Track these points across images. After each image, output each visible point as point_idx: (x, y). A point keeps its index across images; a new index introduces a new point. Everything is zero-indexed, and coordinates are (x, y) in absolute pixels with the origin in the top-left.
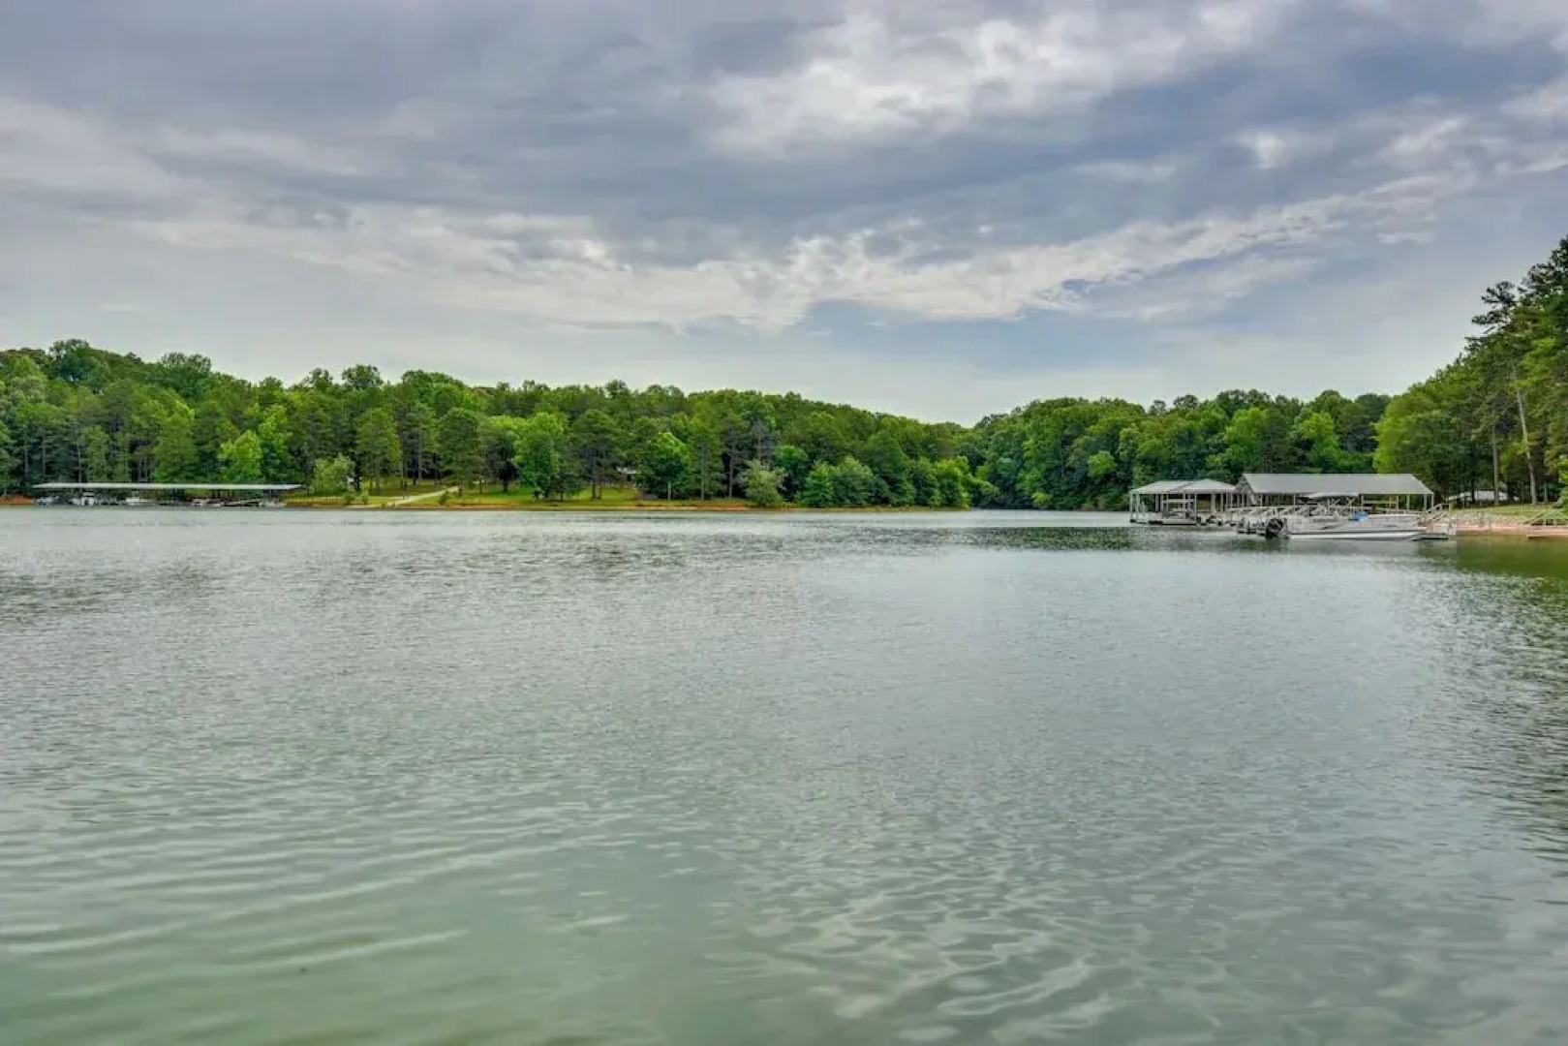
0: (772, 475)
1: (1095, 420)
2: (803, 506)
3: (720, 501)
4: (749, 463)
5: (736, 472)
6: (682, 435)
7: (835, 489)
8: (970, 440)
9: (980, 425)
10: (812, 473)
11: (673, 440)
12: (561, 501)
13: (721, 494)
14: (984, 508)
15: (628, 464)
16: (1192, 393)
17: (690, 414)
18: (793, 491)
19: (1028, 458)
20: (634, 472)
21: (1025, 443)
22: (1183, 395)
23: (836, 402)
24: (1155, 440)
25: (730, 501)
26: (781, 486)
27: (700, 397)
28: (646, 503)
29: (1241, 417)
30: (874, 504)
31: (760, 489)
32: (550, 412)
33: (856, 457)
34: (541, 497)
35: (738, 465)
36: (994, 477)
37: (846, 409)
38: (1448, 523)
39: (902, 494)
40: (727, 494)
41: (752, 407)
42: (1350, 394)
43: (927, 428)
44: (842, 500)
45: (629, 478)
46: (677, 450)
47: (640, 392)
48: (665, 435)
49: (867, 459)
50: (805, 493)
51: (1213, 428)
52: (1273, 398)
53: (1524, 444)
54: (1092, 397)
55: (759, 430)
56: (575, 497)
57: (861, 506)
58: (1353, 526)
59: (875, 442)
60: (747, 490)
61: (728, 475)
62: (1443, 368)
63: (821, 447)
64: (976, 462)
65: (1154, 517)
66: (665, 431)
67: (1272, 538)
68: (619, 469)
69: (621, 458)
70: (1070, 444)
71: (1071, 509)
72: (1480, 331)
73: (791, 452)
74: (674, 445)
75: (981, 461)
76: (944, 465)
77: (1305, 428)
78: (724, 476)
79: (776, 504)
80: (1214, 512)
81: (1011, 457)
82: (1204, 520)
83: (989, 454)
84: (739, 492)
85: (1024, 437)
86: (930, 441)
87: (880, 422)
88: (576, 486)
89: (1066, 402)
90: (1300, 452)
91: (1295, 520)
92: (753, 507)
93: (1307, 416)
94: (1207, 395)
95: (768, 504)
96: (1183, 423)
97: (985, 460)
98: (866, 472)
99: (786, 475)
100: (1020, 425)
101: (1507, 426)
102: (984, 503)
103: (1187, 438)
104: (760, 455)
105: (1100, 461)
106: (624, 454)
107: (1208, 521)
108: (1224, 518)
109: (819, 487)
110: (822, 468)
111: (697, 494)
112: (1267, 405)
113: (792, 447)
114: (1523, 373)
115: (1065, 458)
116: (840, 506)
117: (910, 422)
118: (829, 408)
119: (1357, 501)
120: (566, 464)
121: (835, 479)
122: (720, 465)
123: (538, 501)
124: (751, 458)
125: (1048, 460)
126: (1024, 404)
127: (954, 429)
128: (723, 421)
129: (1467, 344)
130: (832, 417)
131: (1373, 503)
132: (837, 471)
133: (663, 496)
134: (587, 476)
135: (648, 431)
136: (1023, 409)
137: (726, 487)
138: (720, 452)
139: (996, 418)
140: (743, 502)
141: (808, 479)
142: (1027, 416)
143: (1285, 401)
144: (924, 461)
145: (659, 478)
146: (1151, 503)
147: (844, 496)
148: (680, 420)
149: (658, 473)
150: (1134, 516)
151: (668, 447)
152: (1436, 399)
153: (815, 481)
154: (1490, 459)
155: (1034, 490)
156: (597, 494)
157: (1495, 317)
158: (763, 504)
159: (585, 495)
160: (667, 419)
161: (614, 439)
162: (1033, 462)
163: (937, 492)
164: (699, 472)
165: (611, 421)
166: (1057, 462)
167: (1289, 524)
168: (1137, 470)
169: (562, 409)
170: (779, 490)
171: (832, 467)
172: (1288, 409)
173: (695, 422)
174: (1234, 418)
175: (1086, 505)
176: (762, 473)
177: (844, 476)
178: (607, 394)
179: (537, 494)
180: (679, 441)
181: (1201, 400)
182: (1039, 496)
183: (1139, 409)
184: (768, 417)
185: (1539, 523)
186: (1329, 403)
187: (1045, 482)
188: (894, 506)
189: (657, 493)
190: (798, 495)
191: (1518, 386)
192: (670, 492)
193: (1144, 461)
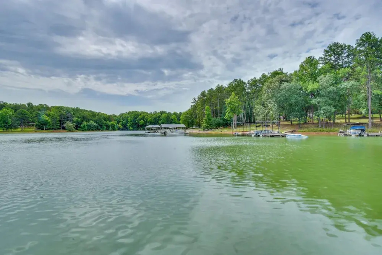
0: (72, 124)
1: (140, 115)
2: (80, 131)
3: (59, 130)
4: (66, 122)
5: (63, 124)
6: (48, 115)
7: (88, 128)
8: (117, 118)
9: (119, 115)
10: (82, 124)
11: (46, 117)
12: (12, 131)
13: (59, 129)
14: (120, 130)
15: (32, 122)
16: (156, 111)
17: (51, 111)
18: (78, 127)
19: (129, 121)
20: (34, 124)
21: (128, 119)
22: (155, 111)
23: (88, 110)
24: (150, 119)
25: (61, 130)
26: (74, 127)
27: (54, 107)
28: (37, 131)
29: (163, 115)
30: (97, 130)
31: (69, 127)
32: (8, 109)
33: (93, 121)
34: (5, 130)
35: (63, 122)
36: (122, 125)
37: (91, 111)
38: (189, 131)
39: (103, 128)
40: (61, 129)
41: (68, 110)
42: (178, 112)
43: (109, 116)
44: (89, 129)
45: (33, 125)
46: (47, 119)
47: (37, 105)
48: (43, 116)
49: (95, 121)
50: (81, 128)
51: (159, 117)
52: (168, 112)
53: (198, 120)
54: (140, 111)
55: (69, 115)
56: (16, 130)
57: (94, 130)
58: (176, 132)
59: (97, 118)
60: (66, 128)
61: (61, 125)
62: (188, 109)
63: (84, 119)
64: (118, 122)
65: (149, 131)
66: (43, 115)
67: (165, 134)
68: (30, 123)
69: (31, 121)
70: (136, 119)
71: (137, 130)
72: (192, 104)
73: (78, 120)
74: (46, 118)
75: (120, 122)
76: (112, 122)
77: (172, 117)
78: (60, 125)
79: (74, 131)
80: (158, 130)
81: (126, 121)
82: (156, 132)
83: (121, 120)
84: (64, 128)
85: (128, 117)
86: (109, 118)
87: (98, 114)
88: (16, 127)
89: (135, 112)
90: (171, 121)
91: (168, 131)
92: (67, 131)
93: (172, 115)
94: (158, 111)
95: (71, 131)
96: (155, 116)
97: (120, 121)
98: (95, 124)
99: (76, 124)
100: (127, 115)
101: (196, 118)
102: (120, 129)
103: (155, 118)
104: (69, 120)
105: (141, 122)
106: (31, 120)
107: (157, 132)
108: (159, 131)
109: (84, 127)
110: (85, 123)
111: (53, 129)
112: (167, 113)
113: (78, 119)
114: (197, 110)
115: (135, 122)
116: (89, 131)
117: (105, 114)
118: (86, 111)
119: (176, 128)
120: (13, 122)
121: (87, 125)
122: (59, 122)
123: (4, 131)
124: (67, 121)
125: (132, 122)
126: (128, 112)
127: (114, 115)
128: (59, 113)
129: (191, 106)
130: (87, 113)
131: (179, 128)
132: (89, 124)
133: (43, 129)
134: (20, 125)
135: (39, 114)
136: (127, 113)
137: (60, 127)
138: (59, 119)
139: (122, 114)
140: (65, 130)
141: (82, 125)
142: (128, 114)
143: (169, 113)
144: (108, 122)
145: (42, 125)
146: (148, 129)
147: (90, 129)
148: (48, 112)
149: (42, 124)
150: (146, 131)
151: (44, 118)
152: (188, 113)
153: (83, 126)
154: (194, 122)
155: (130, 127)
156: (23, 129)
157: (194, 102)
158: (70, 130)
159: (19, 130)
160: (44, 112)
161: (28, 116)
162: (129, 122)
163: (111, 128)
164: (53, 124)
165: (27, 112)
166: (134, 122)
167: (167, 132)
168: (148, 123)
169: (12, 108)
170: (74, 128)
171: (87, 123)
172: (170, 114)
173: (52, 113)
174: (162, 115)
175: (139, 130)
176: (70, 124)
177: (90, 125)
178: (27, 106)
179: (4, 129)
180: (47, 117)
181: (157, 112)
182: (131, 128)
183: (148, 113)
184: (71, 112)
185: (200, 131)
186: (175, 113)
187: (132, 126)
188: (101, 130)
189: (41, 129)
190: (79, 129)
191: (197, 112)
192: (45, 129)
193: (148, 122)
